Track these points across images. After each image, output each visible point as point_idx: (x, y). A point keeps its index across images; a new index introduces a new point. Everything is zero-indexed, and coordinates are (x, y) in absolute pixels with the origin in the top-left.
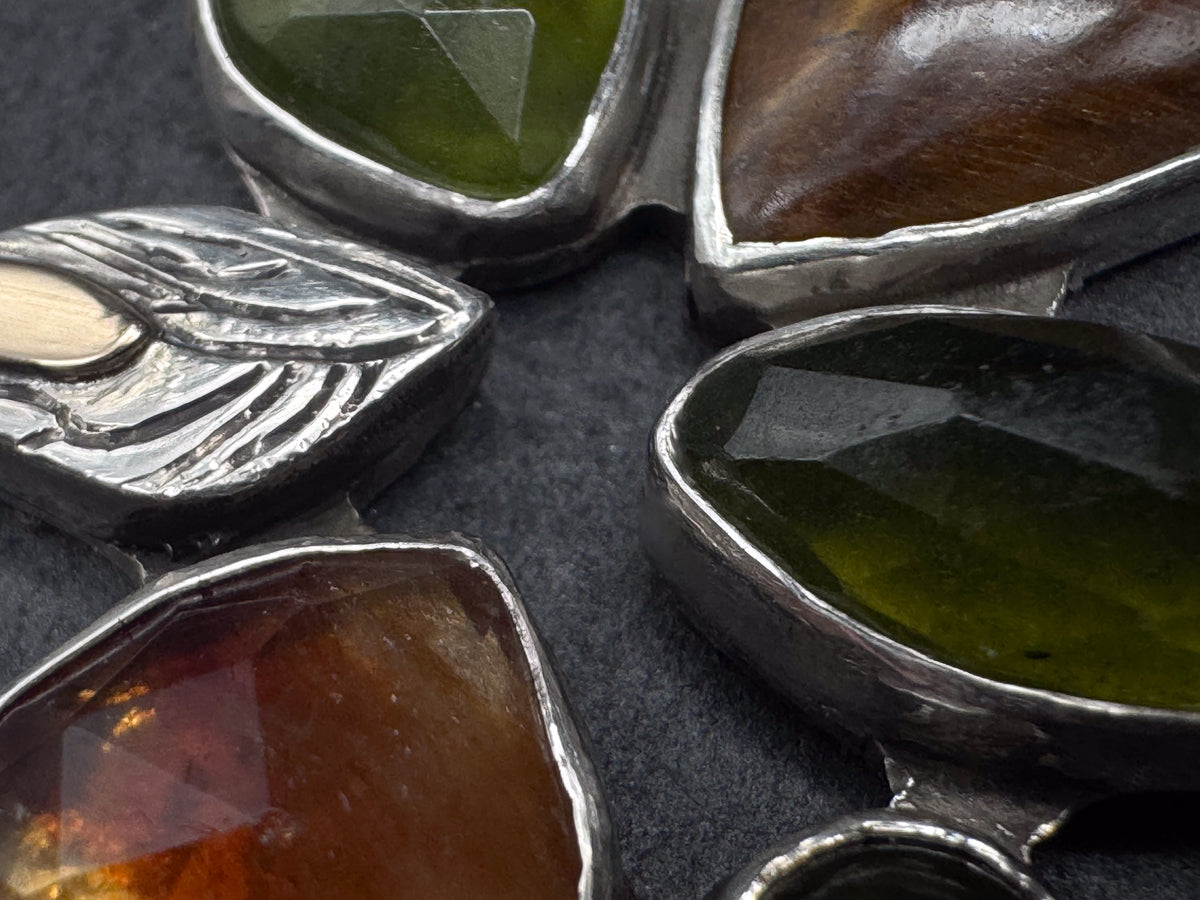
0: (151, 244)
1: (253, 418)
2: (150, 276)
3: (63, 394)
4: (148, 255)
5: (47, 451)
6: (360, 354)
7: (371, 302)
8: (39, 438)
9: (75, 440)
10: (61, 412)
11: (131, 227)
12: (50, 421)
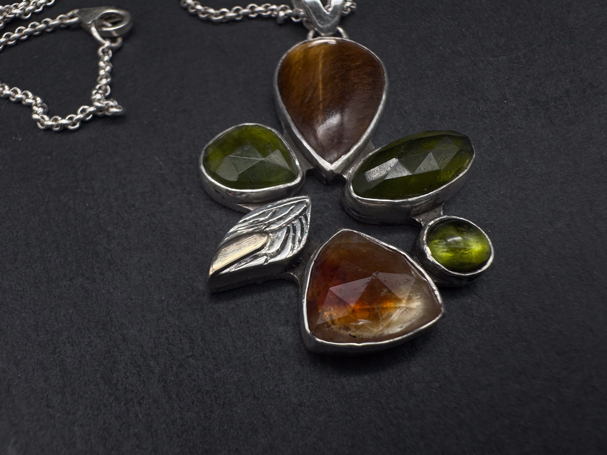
0: (251, 221)
1: (295, 234)
2: (257, 226)
3: (263, 251)
4: (252, 223)
5: (270, 261)
6: (301, 214)
7: (293, 206)
8: (266, 260)
9: (272, 257)
10: (266, 254)
11: (245, 221)
12: (265, 257)
